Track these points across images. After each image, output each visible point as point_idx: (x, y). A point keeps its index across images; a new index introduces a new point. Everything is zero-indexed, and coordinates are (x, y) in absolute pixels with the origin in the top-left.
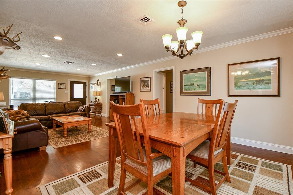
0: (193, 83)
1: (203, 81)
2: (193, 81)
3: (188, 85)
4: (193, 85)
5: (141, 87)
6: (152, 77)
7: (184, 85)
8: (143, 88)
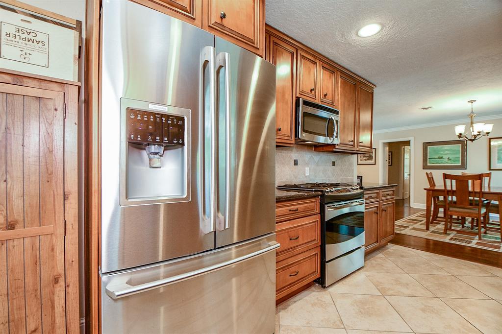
0: (441, 156)
1: (456, 154)
2: (441, 154)
3: (435, 158)
4: (442, 158)
5: (359, 159)
6: (378, 148)
7: (429, 159)
8: (361, 161)
